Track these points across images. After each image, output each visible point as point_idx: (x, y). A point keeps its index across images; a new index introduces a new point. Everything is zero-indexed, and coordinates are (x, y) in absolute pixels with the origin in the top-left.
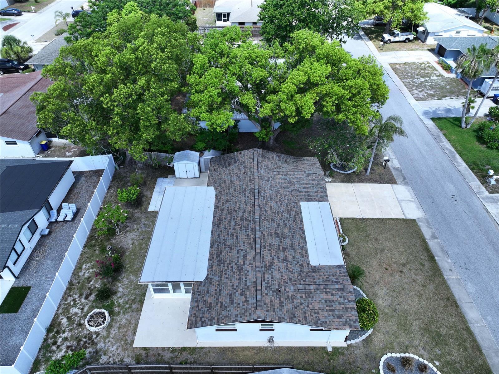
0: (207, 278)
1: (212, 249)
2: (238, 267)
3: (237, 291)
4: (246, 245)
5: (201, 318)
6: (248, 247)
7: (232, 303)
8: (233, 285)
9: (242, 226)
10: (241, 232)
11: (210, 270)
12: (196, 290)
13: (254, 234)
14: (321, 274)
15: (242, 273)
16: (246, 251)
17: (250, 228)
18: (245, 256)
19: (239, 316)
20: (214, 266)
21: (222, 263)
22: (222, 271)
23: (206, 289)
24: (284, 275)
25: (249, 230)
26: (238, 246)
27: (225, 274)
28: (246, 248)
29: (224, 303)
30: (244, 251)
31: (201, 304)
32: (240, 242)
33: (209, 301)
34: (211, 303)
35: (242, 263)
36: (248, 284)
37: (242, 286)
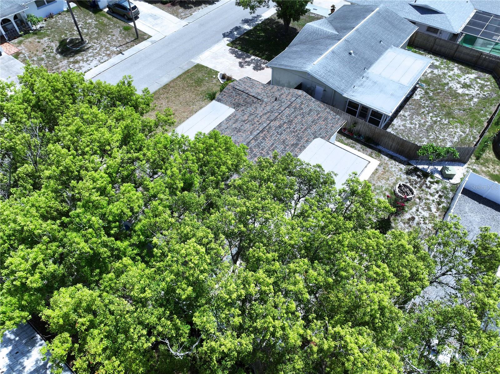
0: (316, 137)
1: (297, 154)
2: (291, 125)
3: (303, 113)
4: (272, 133)
5: (335, 119)
6: (271, 131)
7: (311, 110)
8: (302, 117)
9: (260, 149)
10: (266, 146)
11: (309, 140)
12: (328, 136)
13: (258, 135)
14: (236, 101)
15: (291, 119)
16: (276, 129)
17: (256, 143)
18: (280, 127)
19: (312, 101)
20: (305, 140)
21: (299, 137)
22: (303, 132)
23: (321, 131)
24: (263, 107)
25: (258, 141)
26: (277, 138)
27: (302, 128)
28: (274, 131)
29: (316, 114)
30: (277, 130)
31: (330, 125)
32: (273, 139)
33: (324, 123)
34: (324, 121)
35: (285, 124)
36: (293, 110)
37: (297, 113)
